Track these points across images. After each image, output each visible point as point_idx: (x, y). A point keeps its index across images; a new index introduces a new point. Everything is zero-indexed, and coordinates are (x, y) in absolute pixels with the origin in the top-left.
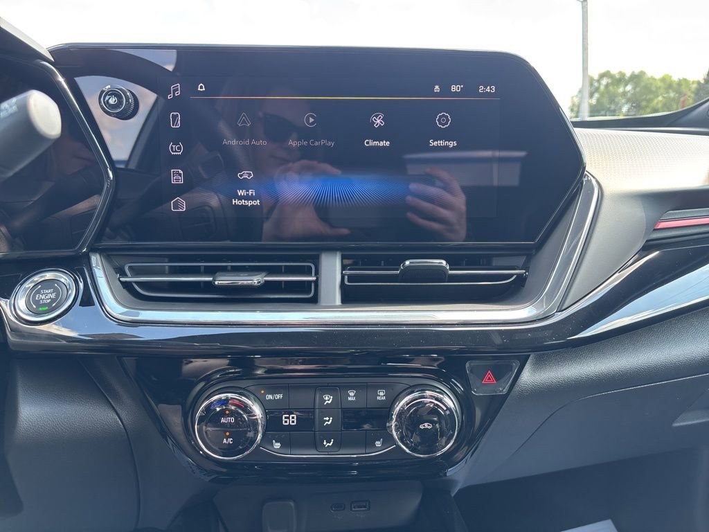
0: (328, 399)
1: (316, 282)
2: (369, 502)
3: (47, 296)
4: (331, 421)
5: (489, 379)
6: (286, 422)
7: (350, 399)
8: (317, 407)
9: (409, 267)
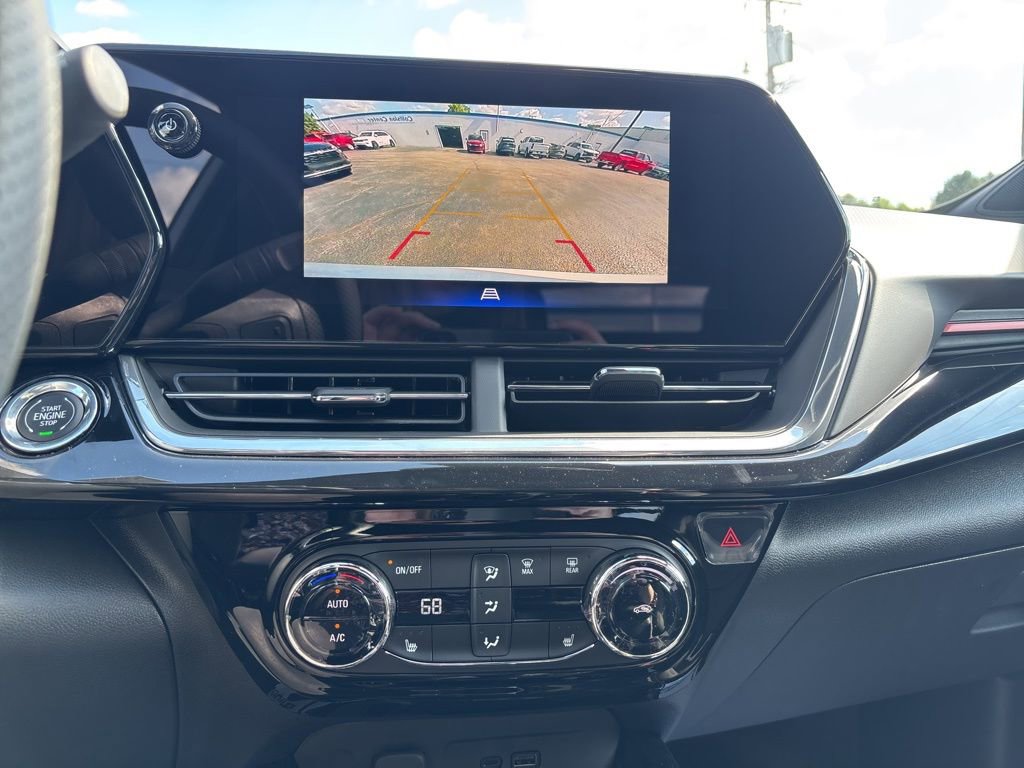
0: (492, 573)
1: (468, 402)
2: (540, 755)
3: (51, 415)
4: (495, 607)
5: (731, 540)
6: (426, 610)
7: (524, 572)
8: (475, 584)
9: (606, 376)
